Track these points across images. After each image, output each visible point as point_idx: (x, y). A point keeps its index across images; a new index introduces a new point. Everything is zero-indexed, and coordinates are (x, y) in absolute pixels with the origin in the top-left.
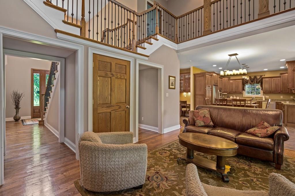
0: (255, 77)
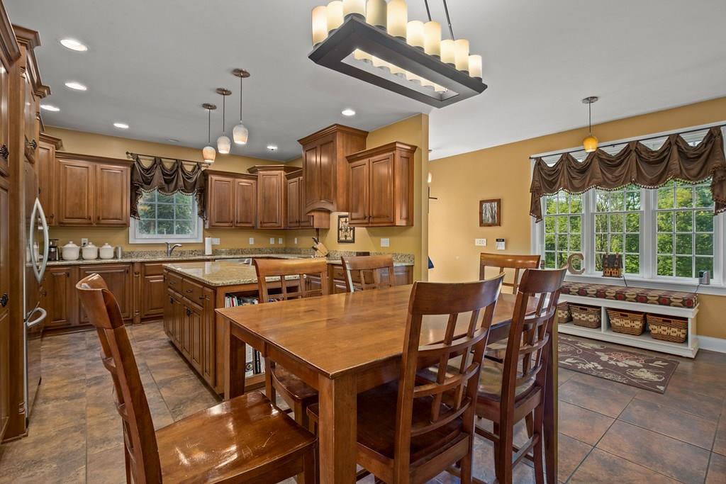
0: (178, 165)
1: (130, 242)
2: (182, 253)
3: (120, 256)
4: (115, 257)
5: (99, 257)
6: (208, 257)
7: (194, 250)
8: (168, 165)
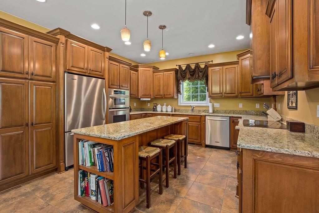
0: (197, 65)
1: (179, 105)
2: (199, 111)
3: (173, 111)
4: (172, 111)
5: (162, 111)
6: (210, 114)
7: (205, 110)
8: (193, 67)
